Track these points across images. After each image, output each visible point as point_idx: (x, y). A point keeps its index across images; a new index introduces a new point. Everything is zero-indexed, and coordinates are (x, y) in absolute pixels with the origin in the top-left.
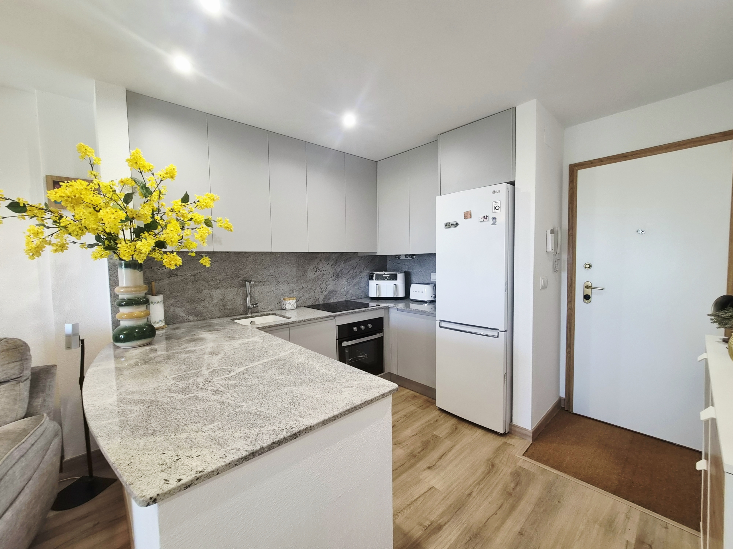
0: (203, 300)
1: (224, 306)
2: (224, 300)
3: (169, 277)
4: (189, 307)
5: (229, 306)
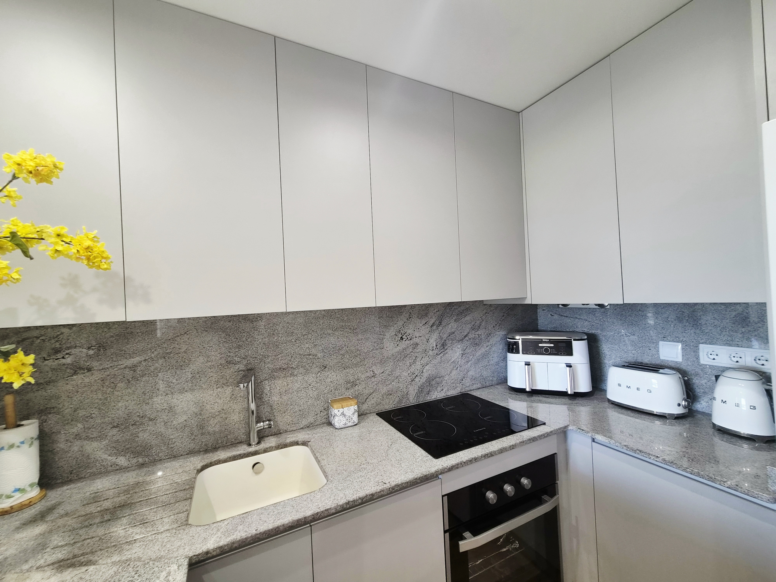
0: (151, 420)
1: (201, 427)
2: (200, 414)
3: (72, 376)
4: (118, 438)
5: (213, 426)
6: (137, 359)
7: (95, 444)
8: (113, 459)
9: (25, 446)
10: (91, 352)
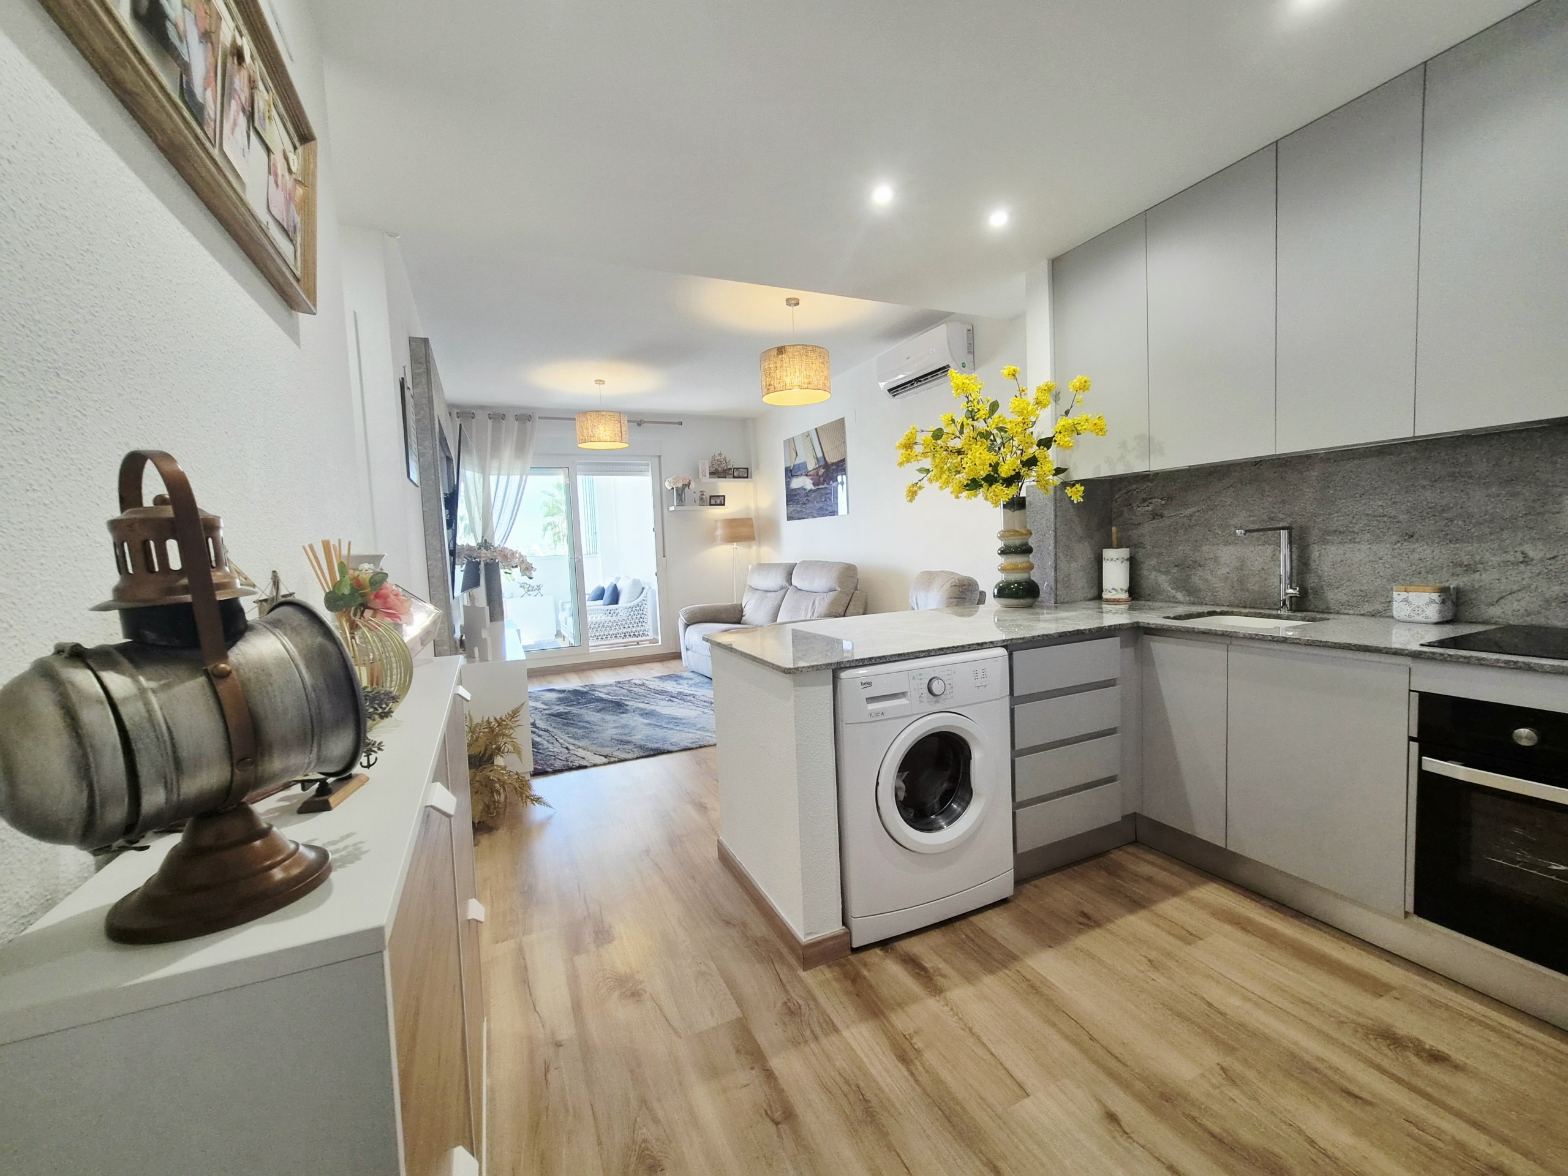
0: (1200, 566)
4: (1178, 576)
5: (1253, 585)
6: (1193, 509)
7: (1164, 577)
8: (1174, 592)
9: (1119, 562)
10: (1163, 502)
